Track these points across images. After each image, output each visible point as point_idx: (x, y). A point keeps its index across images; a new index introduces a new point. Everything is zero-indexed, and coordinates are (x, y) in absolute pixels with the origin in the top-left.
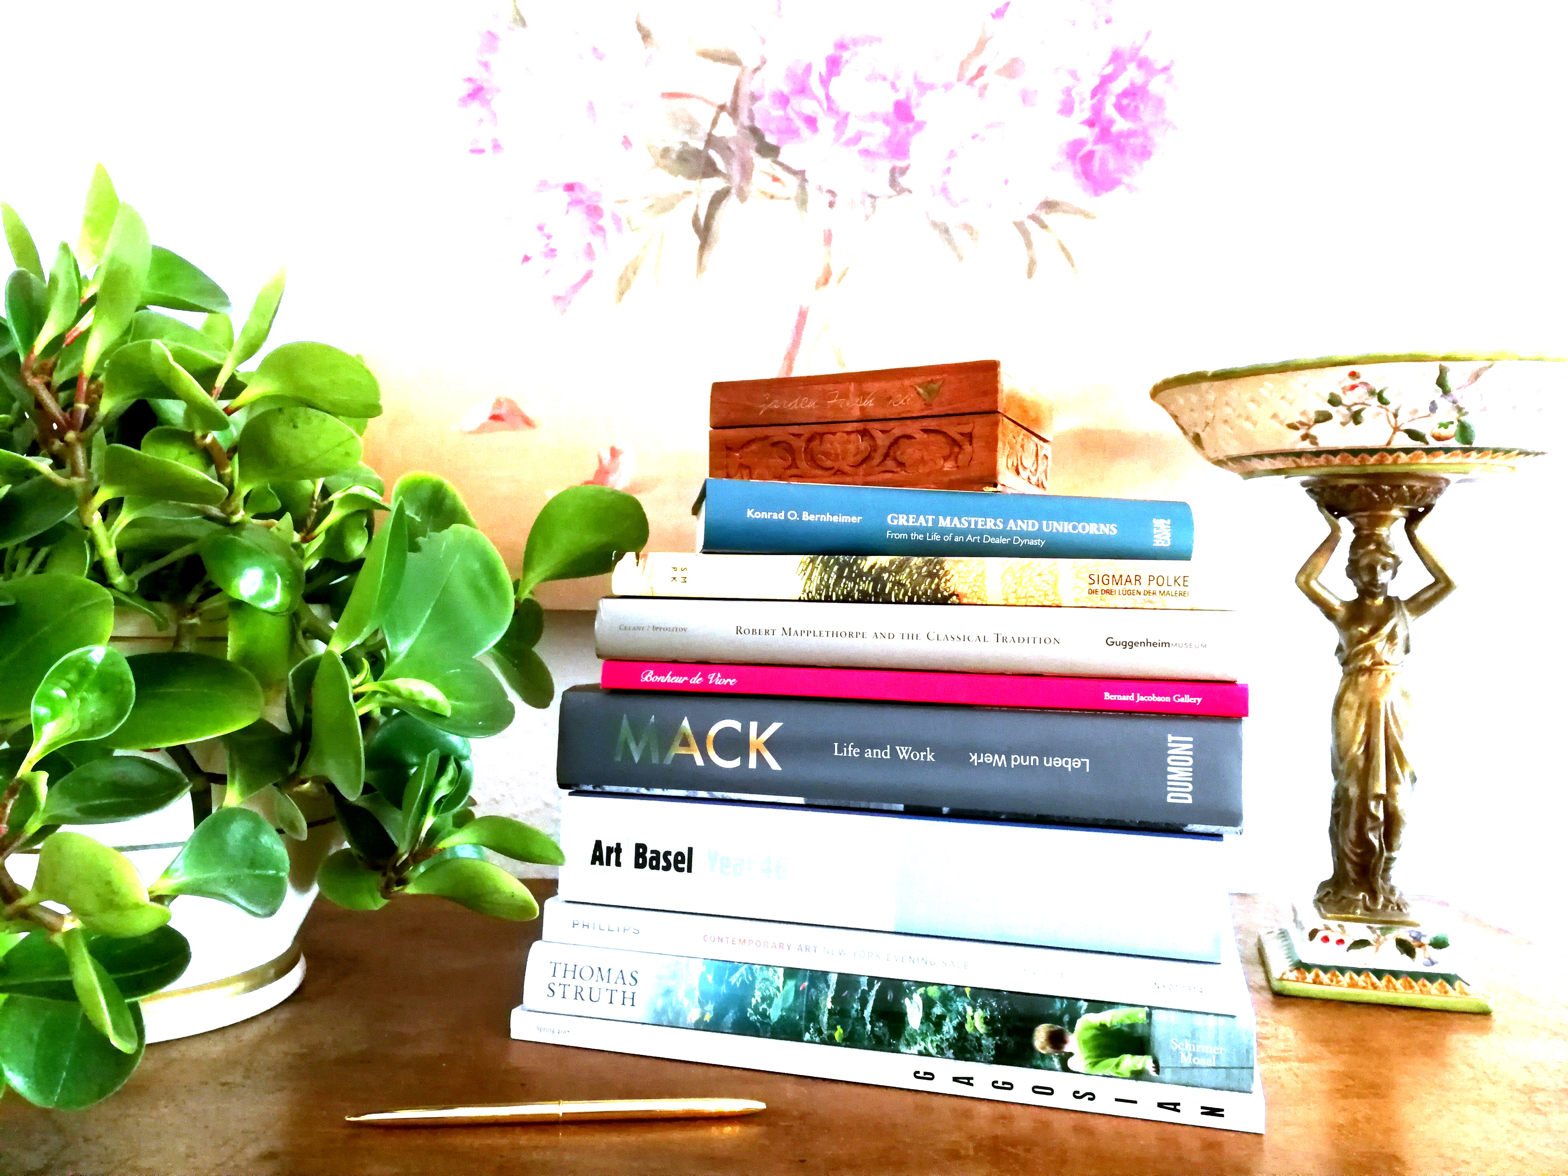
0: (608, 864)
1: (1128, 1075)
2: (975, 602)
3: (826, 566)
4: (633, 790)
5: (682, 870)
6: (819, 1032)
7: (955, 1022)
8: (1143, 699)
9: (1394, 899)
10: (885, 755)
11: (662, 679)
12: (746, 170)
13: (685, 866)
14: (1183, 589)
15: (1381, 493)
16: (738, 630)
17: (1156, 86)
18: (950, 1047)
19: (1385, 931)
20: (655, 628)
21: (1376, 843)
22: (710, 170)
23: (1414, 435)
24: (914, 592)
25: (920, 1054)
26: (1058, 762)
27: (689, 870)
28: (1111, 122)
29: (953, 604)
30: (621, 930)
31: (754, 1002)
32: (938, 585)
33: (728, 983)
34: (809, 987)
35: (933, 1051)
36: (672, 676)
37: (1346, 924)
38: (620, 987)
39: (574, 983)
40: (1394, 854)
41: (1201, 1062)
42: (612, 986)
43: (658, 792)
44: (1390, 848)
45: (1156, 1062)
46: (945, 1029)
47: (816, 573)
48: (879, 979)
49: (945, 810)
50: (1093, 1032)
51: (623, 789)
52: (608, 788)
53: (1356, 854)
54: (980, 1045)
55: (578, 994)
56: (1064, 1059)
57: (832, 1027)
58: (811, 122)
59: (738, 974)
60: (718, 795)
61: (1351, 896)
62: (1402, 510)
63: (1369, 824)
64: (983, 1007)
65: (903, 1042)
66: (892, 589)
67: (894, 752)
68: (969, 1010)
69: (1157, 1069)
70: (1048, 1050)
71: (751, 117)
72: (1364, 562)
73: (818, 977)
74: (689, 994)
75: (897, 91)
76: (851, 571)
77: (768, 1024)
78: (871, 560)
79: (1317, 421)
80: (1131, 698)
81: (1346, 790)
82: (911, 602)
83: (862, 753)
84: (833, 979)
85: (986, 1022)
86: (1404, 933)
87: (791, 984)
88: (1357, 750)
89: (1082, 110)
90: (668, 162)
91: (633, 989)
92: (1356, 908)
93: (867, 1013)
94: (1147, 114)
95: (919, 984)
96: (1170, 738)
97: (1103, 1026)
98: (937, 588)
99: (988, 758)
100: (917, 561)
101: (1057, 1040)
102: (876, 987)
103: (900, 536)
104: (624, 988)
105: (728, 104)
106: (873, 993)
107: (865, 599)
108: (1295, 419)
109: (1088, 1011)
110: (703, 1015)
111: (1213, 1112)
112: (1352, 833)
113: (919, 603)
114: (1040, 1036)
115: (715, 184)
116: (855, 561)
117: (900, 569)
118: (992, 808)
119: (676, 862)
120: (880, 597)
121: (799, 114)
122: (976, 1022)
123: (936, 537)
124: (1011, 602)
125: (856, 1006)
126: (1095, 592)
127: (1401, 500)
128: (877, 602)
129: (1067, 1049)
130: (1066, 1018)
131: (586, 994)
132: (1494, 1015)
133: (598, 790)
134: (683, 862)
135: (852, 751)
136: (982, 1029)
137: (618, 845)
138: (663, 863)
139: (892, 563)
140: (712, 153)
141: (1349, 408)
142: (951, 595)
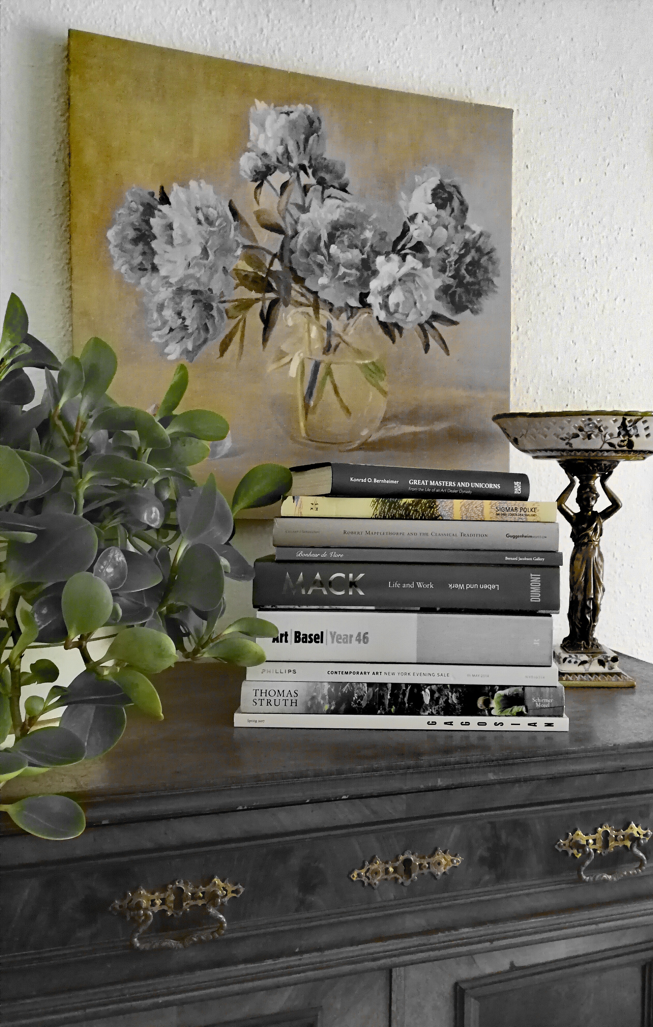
0: (281, 642)
1: (515, 714)
2: (449, 518)
3: (384, 503)
4: (292, 607)
5: (318, 642)
6: (384, 709)
7: (444, 700)
8: (521, 559)
9: (595, 643)
10: (412, 586)
11: (307, 555)
12: (288, 289)
13: (320, 640)
14: (534, 513)
15: (593, 467)
16: (345, 532)
17: (484, 260)
18: (442, 710)
19: (593, 657)
20: (304, 532)
21: (589, 619)
22: (269, 288)
23: (611, 444)
24: (423, 515)
25: (429, 714)
26: (486, 586)
27: (322, 642)
28: (464, 277)
29: (440, 520)
30: (287, 671)
31: (354, 698)
32: (434, 511)
33: (342, 692)
34: (379, 690)
35: (435, 713)
36: (312, 554)
37: (578, 655)
38: (289, 698)
39: (266, 698)
40: (595, 624)
41: (544, 706)
42: (285, 698)
43: (305, 607)
44: (594, 621)
45: (526, 708)
46: (440, 702)
47: (379, 506)
48: (410, 684)
49: (438, 609)
50: (501, 698)
51: (287, 607)
52: (279, 607)
53: (580, 625)
54: (455, 708)
55: (269, 702)
56: (490, 710)
57: (390, 706)
58: (321, 266)
59: (346, 687)
60: (334, 607)
61: (579, 643)
62: (599, 474)
63: (586, 611)
64: (456, 692)
65: (422, 710)
66: (413, 514)
67: (415, 585)
68: (450, 694)
69: (527, 711)
70: (484, 707)
71: (290, 262)
72: (585, 496)
73: (383, 685)
74: (323, 698)
75: (363, 254)
76: (395, 506)
77: (361, 708)
78: (404, 500)
79: (573, 438)
80: (516, 559)
81: (577, 597)
82: (421, 519)
83: (401, 586)
84: (390, 686)
85: (457, 698)
86: (600, 657)
87: (371, 689)
88: (582, 579)
89: (450, 271)
90: (248, 283)
91: (296, 698)
92: (581, 648)
93: (406, 699)
94: (480, 274)
95: (428, 685)
96: (531, 575)
97: (505, 695)
98: (433, 513)
99: (457, 586)
100: (424, 501)
101: (487, 703)
102: (409, 688)
103: (414, 489)
104: (292, 698)
105: (278, 254)
106: (408, 690)
107: (401, 518)
108: (564, 436)
109: (499, 690)
110: (330, 707)
111: (549, 725)
112: (579, 615)
113: (425, 519)
114: (480, 702)
115: (272, 295)
116: (397, 501)
117: (417, 505)
118: (458, 607)
119: (315, 639)
120: (408, 517)
121: (315, 262)
122: (453, 698)
123: (429, 490)
124: (464, 518)
125: (401, 696)
126: (498, 514)
127: (600, 470)
128: (406, 519)
129: (491, 706)
130: (490, 694)
131: (272, 703)
132: (636, 688)
133: (274, 608)
134: (318, 638)
135: (397, 585)
136: (455, 701)
137: (286, 633)
138: (308, 640)
139: (413, 502)
140: (270, 279)
141: (587, 433)
142: (439, 516)
